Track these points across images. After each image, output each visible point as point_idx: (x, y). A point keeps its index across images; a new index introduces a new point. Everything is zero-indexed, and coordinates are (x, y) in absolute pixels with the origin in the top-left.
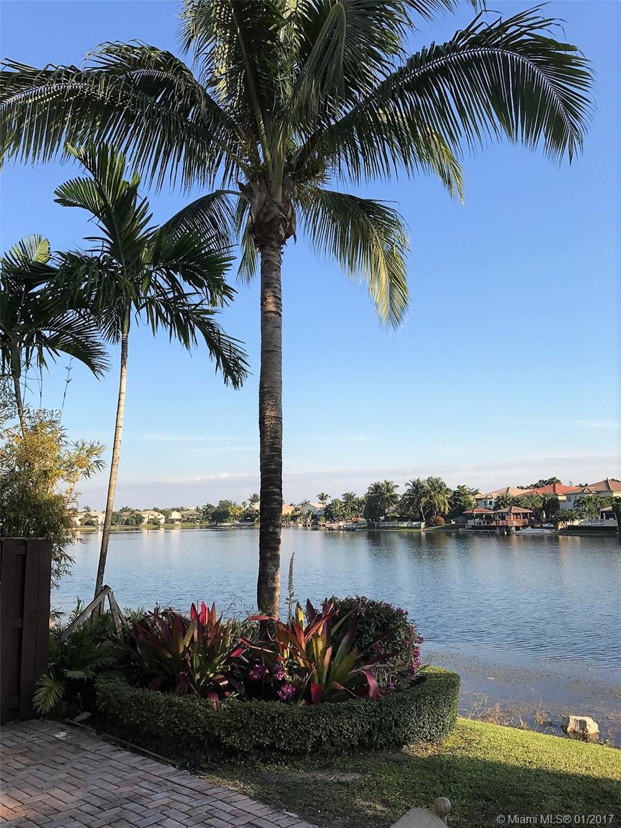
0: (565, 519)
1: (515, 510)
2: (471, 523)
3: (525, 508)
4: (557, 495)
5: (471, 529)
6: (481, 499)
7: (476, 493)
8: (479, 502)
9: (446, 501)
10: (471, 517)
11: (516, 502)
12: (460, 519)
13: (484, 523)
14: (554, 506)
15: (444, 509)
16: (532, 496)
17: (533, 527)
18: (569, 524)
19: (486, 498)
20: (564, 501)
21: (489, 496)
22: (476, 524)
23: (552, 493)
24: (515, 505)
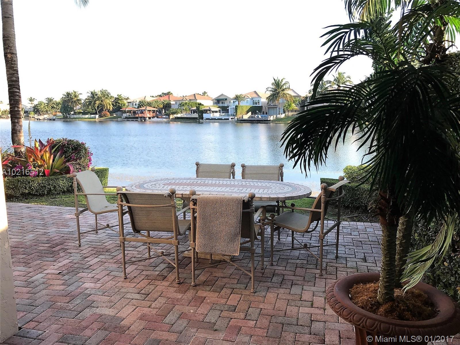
0: (173, 113)
1: (149, 108)
2: (125, 115)
3: (154, 107)
4: (170, 101)
5: (125, 118)
6: (130, 102)
7: (128, 99)
8: (129, 104)
9: (111, 103)
10: (125, 112)
11: (149, 104)
12: (119, 113)
13: (132, 115)
14: (168, 107)
15: (110, 107)
16: (158, 101)
17: (157, 117)
18: (175, 116)
19: (133, 102)
20: (173, 104)
21: (135, 101)
22: (128, 116)
23: (168, 100)
24: (149, 106)
